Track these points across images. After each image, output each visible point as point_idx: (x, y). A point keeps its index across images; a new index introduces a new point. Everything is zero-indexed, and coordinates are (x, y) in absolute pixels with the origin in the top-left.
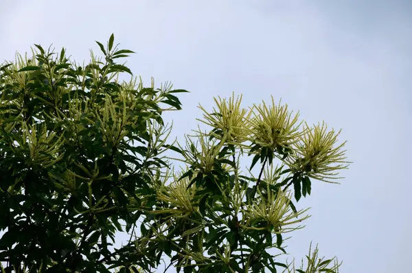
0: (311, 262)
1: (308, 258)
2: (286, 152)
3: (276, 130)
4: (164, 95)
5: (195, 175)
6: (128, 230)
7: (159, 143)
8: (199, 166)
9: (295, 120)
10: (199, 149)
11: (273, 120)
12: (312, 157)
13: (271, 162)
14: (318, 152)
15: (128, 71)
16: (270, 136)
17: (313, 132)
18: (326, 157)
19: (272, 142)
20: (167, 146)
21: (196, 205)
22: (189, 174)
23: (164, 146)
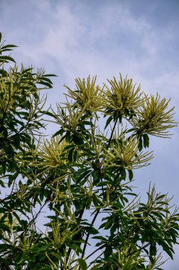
0: (150, 197)
1: (148, 194)
2: (131, 114)
3: (124, 98)
4: (39, 78)
5: (64, 134)
6: (9, 186)
7: (37, 111)
8: (67, 126)
9: (138, 90)
10: (67, 114)
11: (121, 90)
12: (150, 119)
13: (120, 121)
14: (154, 115)
15: (12, 60)
16: (120, 102)
17: (150, 100)
18: (160, 119)
19: (122, 106)
20: (44, 112)
21: (64, 159)
22: (60, 132)
23: (41, 112)
